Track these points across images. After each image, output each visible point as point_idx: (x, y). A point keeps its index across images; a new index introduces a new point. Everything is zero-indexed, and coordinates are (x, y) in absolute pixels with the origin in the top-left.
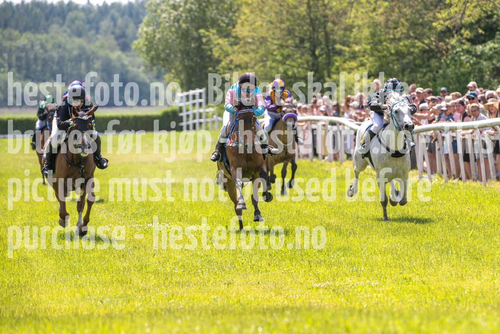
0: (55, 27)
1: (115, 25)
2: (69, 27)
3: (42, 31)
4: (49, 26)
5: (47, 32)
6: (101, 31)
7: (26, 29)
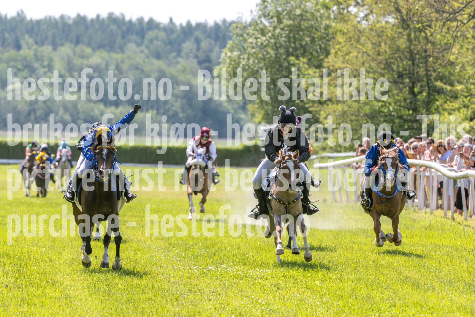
0: (131, 46)
1: (198, 48)
2: (147, 47)
3: (118, 50)
4: (125, 44)
5: (123, 52)
6: (183, 54)
7: (100, 46)
